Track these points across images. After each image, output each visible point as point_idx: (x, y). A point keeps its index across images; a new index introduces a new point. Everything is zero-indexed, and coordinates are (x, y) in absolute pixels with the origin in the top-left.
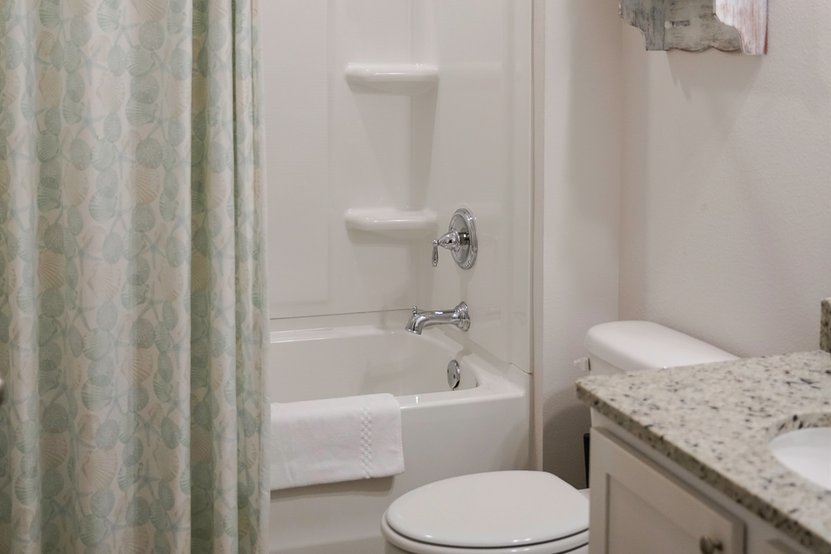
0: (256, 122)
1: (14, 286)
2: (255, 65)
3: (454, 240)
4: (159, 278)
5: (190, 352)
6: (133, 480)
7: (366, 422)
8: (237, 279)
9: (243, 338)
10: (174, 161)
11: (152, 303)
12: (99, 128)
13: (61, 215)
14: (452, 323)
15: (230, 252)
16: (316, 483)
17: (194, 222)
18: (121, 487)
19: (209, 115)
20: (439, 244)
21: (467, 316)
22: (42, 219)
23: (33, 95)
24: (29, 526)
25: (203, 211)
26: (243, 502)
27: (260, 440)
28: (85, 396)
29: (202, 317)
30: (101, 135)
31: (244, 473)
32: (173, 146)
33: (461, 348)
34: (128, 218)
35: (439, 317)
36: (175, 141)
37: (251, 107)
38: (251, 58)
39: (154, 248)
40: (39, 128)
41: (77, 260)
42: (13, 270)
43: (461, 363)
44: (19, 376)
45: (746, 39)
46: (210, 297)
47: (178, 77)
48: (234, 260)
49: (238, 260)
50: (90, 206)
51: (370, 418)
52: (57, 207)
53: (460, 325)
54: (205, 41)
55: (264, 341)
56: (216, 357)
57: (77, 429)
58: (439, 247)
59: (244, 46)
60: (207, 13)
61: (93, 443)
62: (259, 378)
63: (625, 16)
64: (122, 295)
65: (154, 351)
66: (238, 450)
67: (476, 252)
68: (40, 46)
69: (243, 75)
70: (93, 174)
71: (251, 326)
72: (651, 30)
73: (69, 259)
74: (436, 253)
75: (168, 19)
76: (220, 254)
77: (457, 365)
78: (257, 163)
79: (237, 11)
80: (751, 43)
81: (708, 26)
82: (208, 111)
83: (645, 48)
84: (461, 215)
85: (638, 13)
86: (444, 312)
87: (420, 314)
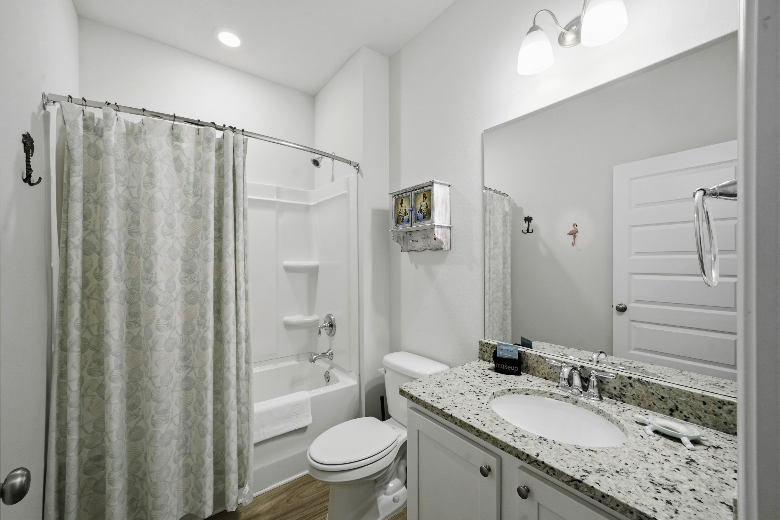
0: (246, 281)
1: (108, 370)
2: (246, 256)
3: (327, 326)
4: (197, 356)
5: (213, 390)
6: (182, 456)
7: (296, 405)
8: (237, 352)
9: (240, 379)
10: (205, 300)
11: (193, 368)
12: (162, 286)
13: (141, 330)
14: (327, 357)
15: (234, 341)
16: (274, 436)
17: (215, 328)
18: (175, 462)
19: (223, 279)
20: (321, 328)
21: (332, 354)
22: (129, 333)
23: (123, 270)
24: (117, 497)
25: (220, 323)
26: (240, 453)
27: (248, 425)
28: (153, 421)
29: (220, 371)
30: (163, 289)
31: (241, 439)
32: (204, 293)
33: (329, 366)
34: (179, 329)
35: (321, 356)
36: (205, 291)
37: (244, 275)
38: (243, 253)
39: (194, 342)
40: (127, 287)
41: (149, 353)
42: (107, 362)
43: (330, 372)
44: (111, 418)
45: (444, 244)
46: (223, 362)
47: (206, 261)
48: (235, 344)
49: (238, 343)
50: (156, 325)
51: (298, 403)
52: (139, 326)
53: (330, 358)
54: (221, 245)
55: (251, 380)
56: (226, 390)
57: (148, 439)
58: (321, 329)
59: (240, 247)
60: (222, 233)
61: (158, 445)
62: (248, 397)
63: (394, 239)
64: (176, 367)
65: (194, 391)
66: (238, 429)
67: (335, 330)
68: (128, 246)
69: (240, 260)
70: (158, 309)
71: (244, 373)
72: (403, 244)
73: (145, 352)
74: (320, 331)
75: (201, 234)
76: (228, 342)
77: (329, 373)
78: (247, 299)
79: (237, 231)
80: (446, 246)
81: (425, 242)
82: (223, 277)
83: (401, 251)
84: (329, 316)
85: (399, 238)
86: (323, 354)
87: (314, 355)
